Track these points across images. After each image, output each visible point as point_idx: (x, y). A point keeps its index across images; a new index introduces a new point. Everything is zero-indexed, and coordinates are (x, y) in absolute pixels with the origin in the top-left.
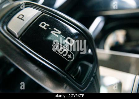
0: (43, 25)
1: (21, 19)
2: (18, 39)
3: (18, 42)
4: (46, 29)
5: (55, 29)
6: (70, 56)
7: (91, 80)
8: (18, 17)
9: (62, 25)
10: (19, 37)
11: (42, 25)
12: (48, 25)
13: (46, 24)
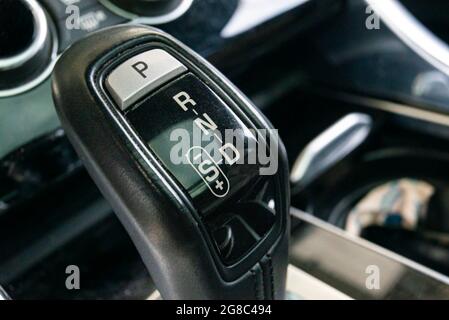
0: (182, 98)
1: (140, 72)
2: (122, 113)
3: (121, 121)
4: (186, 109)
5: (205, 115)
6: (219, 185)
7: (254, 268)
8: (134, 66)
9: (225, 111)
10: (126, 110)
11: (179, 98)
12: (194, 103)
13: (188, 99)
